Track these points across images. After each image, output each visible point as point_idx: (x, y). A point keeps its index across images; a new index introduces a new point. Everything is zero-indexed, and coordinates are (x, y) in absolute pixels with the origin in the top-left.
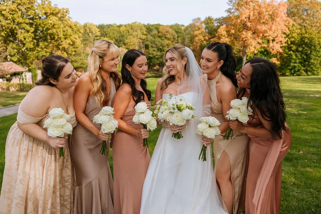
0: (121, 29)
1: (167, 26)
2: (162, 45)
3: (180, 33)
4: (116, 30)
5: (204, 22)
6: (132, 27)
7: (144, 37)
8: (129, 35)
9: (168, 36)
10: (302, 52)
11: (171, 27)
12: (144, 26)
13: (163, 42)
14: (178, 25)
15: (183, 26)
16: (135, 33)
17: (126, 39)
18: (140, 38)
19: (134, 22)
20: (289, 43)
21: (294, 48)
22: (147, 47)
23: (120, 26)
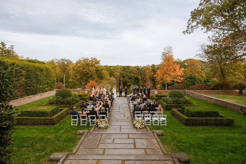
0: (111, 68)
1: (133, 67)
2: (131, 76)
3: (139, 70)
4: (109, 69)
5: (151, 66)
6: (116, 68)
7: (122, 72)
8: (115, 71)
9: (134, 72)
10: (191, 81)
11: (135, 67)
12: (122, 67)
13: (131, 75)
14: (138, 66)
15: (141, 67)
16: (118, 70)
17: (114, 73)
18: (120, 73)
19: (118, 65)
20: (187, 78)
21: (188, 79)
22: (124, 77)
23: (110, 67)
